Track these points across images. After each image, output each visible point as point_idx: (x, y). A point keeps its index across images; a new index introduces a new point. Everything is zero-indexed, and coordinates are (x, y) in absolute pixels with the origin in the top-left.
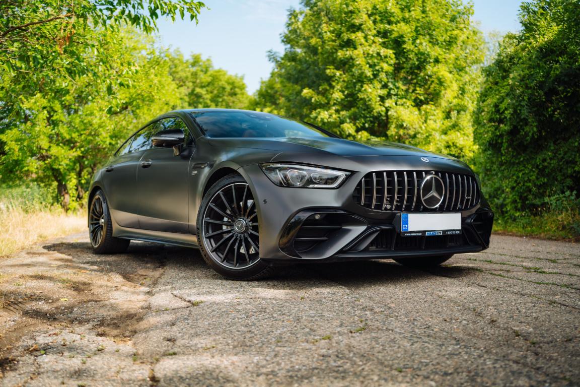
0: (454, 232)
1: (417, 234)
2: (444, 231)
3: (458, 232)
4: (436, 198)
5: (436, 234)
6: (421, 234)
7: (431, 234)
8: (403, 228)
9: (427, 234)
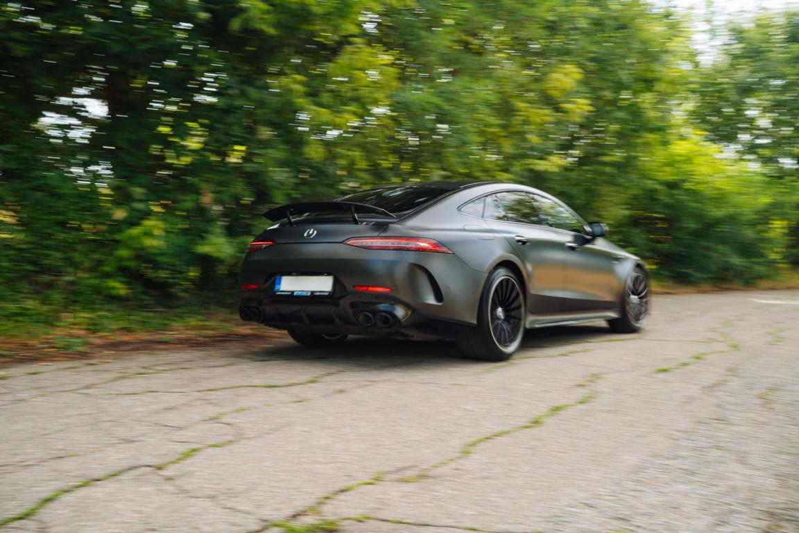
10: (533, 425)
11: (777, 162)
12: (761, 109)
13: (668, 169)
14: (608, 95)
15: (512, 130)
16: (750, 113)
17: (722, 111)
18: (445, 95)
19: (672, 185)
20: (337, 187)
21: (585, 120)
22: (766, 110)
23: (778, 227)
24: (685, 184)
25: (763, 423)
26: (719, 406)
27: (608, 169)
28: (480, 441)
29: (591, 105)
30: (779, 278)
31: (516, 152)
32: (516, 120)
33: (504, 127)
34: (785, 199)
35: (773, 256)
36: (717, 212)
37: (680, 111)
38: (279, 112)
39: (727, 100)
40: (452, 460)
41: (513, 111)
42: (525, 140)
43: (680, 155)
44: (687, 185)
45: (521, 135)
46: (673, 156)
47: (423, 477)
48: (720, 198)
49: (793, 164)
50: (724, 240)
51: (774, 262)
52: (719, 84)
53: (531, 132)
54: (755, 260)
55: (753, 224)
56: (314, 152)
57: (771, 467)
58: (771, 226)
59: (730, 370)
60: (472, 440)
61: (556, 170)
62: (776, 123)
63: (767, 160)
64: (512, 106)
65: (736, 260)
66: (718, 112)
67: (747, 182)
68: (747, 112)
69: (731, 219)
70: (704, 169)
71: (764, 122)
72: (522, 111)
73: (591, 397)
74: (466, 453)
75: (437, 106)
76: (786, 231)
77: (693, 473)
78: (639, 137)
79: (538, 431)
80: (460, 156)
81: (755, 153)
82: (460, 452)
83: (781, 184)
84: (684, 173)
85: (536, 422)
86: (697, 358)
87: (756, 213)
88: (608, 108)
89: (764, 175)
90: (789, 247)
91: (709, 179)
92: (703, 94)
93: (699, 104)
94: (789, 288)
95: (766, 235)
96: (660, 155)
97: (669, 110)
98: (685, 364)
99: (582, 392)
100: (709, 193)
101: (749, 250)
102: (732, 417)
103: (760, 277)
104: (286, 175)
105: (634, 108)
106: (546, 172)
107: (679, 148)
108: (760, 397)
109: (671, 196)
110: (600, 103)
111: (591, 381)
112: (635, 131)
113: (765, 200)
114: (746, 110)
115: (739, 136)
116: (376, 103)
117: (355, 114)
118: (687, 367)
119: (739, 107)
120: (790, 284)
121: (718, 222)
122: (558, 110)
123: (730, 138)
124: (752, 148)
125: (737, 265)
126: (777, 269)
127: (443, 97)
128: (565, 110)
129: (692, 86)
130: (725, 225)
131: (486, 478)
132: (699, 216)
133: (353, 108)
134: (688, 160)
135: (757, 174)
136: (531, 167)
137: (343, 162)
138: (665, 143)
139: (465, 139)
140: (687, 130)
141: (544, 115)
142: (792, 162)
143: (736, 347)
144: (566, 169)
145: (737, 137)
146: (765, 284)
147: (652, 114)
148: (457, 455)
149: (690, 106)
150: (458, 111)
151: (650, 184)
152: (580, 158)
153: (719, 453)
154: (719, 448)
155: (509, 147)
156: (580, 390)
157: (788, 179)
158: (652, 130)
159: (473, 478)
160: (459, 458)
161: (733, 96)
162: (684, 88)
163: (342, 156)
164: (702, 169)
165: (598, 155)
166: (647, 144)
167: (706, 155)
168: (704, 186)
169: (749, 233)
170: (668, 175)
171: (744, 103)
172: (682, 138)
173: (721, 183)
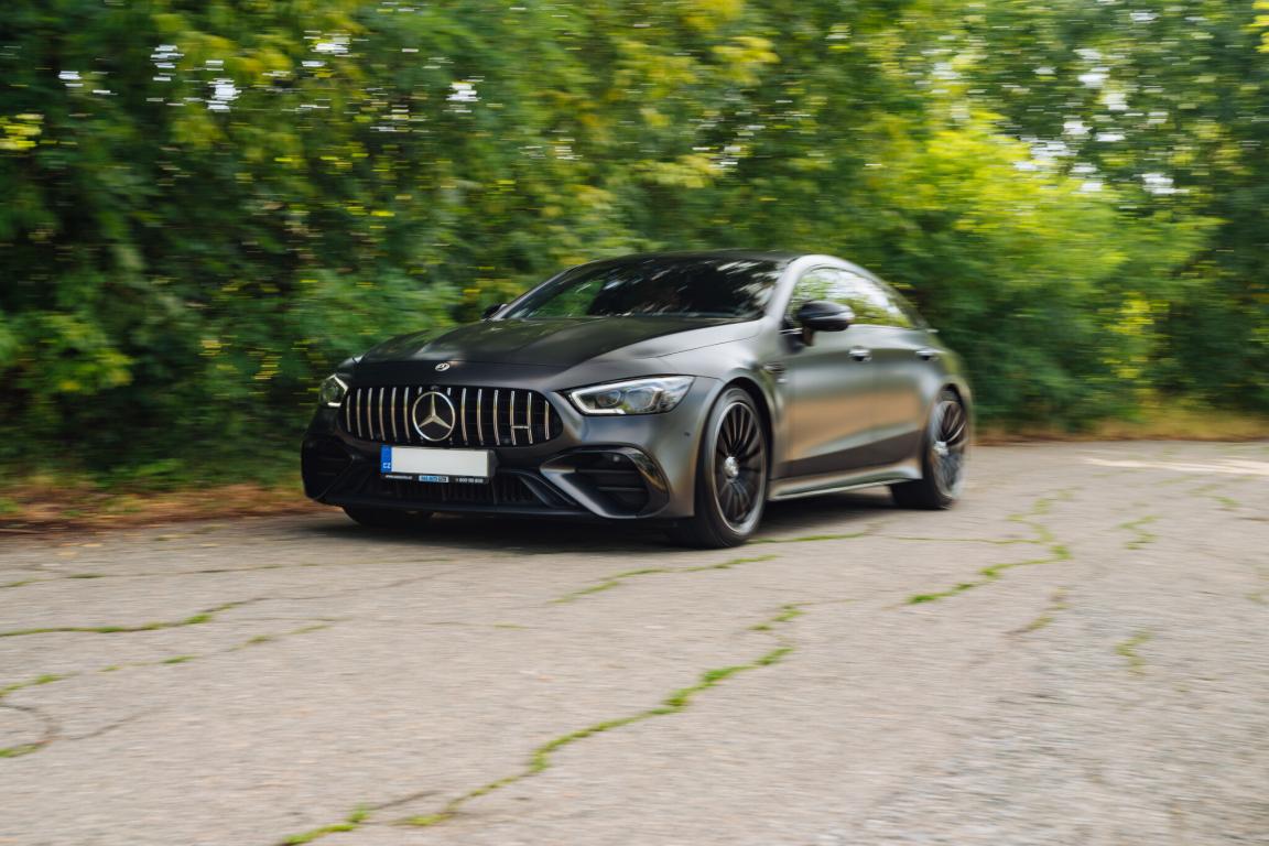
0: (471, 481)
1: (405, 477)
2: (451, 477)
3: (481, 481)
4: (443, 427)
5: (437, 480)
6: (410, 478)
7: (428, 479)
8: (385, 466)
9: (420, 478)
10: (672, 708)
11: (1141, 181)
12: (1107, 69)
13: (926, 189)
14: (807, 30)
15: (612, 96)
16: (1091, 79)
17: (1034, 74)
18: (473, 18)
19: (929, 223)
20: (241, 207)
21: (759, 82)
22: (1116, 74)
23: (1136, 314)
24: (961, 221)
25: (1134, 704)
26: (1039, 669)
27: (808, 187)
28: (565, 741)
29: (773, 51)
30: (1138, 417)
31: (616, 144)
32: (621, 77)
33: (596, 91)
34: (1150, 255)
35: (1127, 373)
36: (1020, 281)
37: (949, 70)
38: (115, 40)
39: (1040, 50)
40: (508, 781)
41: (614, 56)
42: (639, 120)
43: (948, 161)
44: (963, 225)
45: (630, 109)
46: (934, 161)
47: (450, 814)
48: (1026, 251)
49: (1165, 185)
50: (1029, 340)
51: (1129, 384)
52: (1031, 17)
53: (650, 104)
54: (1094, 379)
55: (1090, 306)
56: (193, 130)
57: (1153, 790)
58: (1125, 311)
59: (1057, 599)
60: (546, 740)
61: (698, 183)
62: (1133, 101)
63: (1114, 177)
64: (614, 46)
65: (1056, 379)
66: (1024, 74)
67: (1077, 220)
68: (1083, 78)
69: (1046, 295)
70: (993, 192)
71: (1114, 99)
72: (635, 59)
73: (781, 652)
74: (536, 766)
75: (457, 40)
76: (1149, 322)
77: (997, 801)
78: (869, 120)
79: (682, 721)
80: (501, 149)
81: (1096, 161)
82: (527, 764)
83: (1149, 224)
84: (958, 199)
85: (677, 703)
86: (988, 573)
87: (1100, 283)
88: (808, 59)
89: (1114, 207)
90: (1156, 355)
91: (1007, 212)
92: (995, 37)
93: (984, 57)
94: (1157, 438)
95: (1115, 329)
96: (909, 156)
97: (926, 67)
98: (965, 587)
99: (764, 644)
100: (1006, 240)
101: (1077, 359)
102: (1070, 692)
103: (1101, 414)
104: (131, 180)
105: (859, 63)
106: (681, 187)
107: (947, 147)
108: (1122, 651)
109: (932, 246)
110: (789, 47)
111: (781, 620)
112: (857, 107)
113: (1113, 258)
114: (1083, 72)
115: (1067, 125)
116: (328, 27)
117: (284, 51)
118: (970, 593)
119: (1065, 66)
120: (1161, 429)
121: (1020, 300)
122: (705, 57)
123: (1047, 129)
124: (1090, 151)
125: (1058, 389)
126: (1132, 398)
127: (471, 22)
128: (724, 60)
129: (971, 19)
130: (1035, 306)
131: (583, 815)
132: (985, 288)
133: (280, 36)
134: (965, 173)
135: (1097, 203)
136: (648, 176)
137: (255, 154)
138: (920, 136)
139: (513, 113)
140: (959, 111)
141: (680, 68)
142: (1163, 180)
143: (1062, 552)
144: (718, 183)
145: (1062, 129)
146: (1110, 429)
147: (893, 73)
148: (523, 770)
149: (965, 59)
150: (499, 55)
151: (889, 220)
152: (741, 161)
153: (1049, 761)
154: (1046, 751)
155: (602, 134)
156: (762, 637)
157: (1161, 215)
158: (893, 108)
159: (559, 817)
160: (525, 775)
161: (1053, 43)
162: (957, 22)
163: (254, 141)
164: (991, 192)
165: (785, 155)
166: (885, 135)
167: (998, 161)
168: (995, 226)
169: (1084, 324)
170: (924, 200)
171: (1078, 57)
172: (954, 126)
173: (1028, 219)
